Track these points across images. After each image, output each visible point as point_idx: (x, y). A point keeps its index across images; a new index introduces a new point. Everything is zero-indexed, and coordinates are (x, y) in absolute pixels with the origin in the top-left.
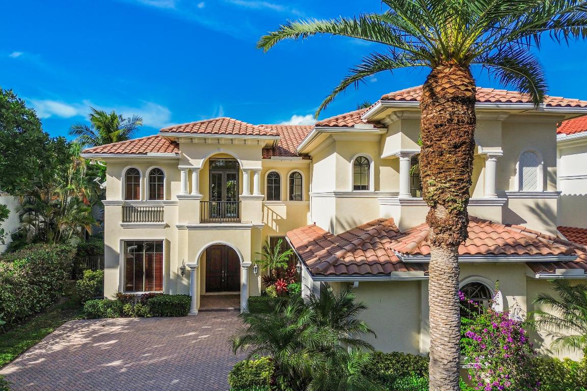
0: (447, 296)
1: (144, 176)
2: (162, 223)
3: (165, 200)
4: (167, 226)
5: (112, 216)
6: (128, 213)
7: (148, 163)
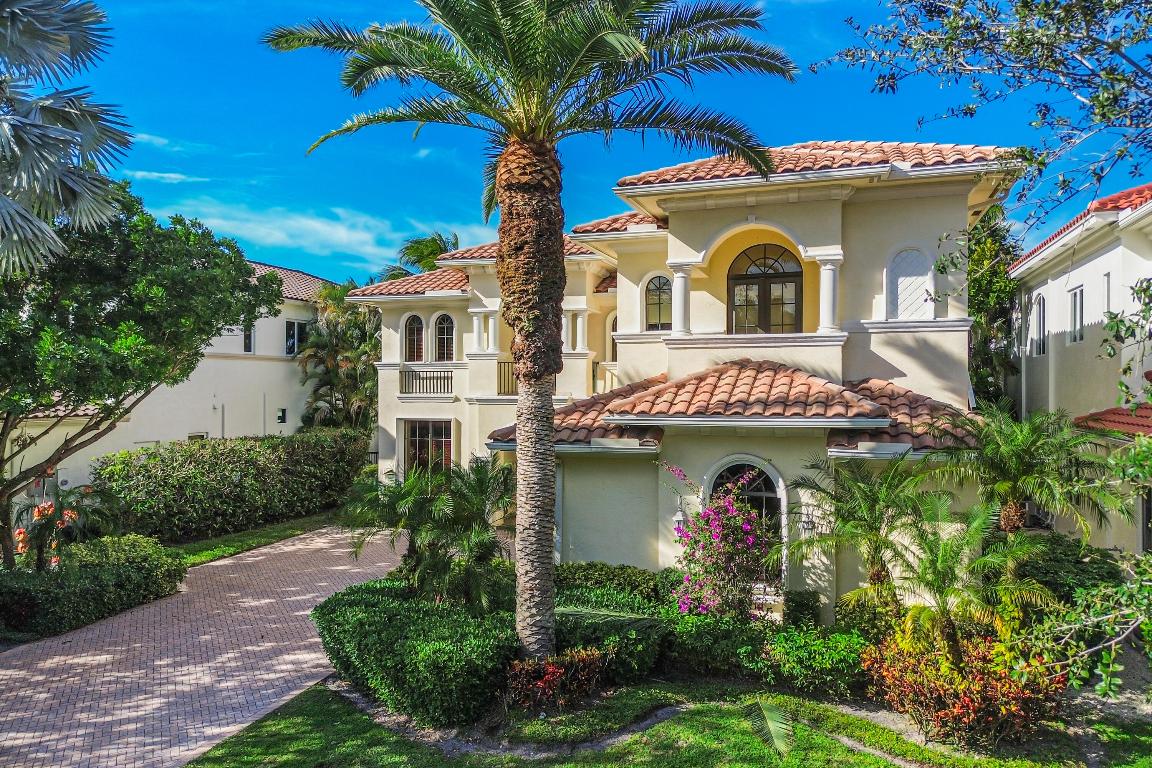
0: (526, 444)
1: (428, 327)
2: (449, 395)
3: (454, 362)
4: (457, 400)
5: (388, 382)
6: (408, 379)
7: (433, 307)
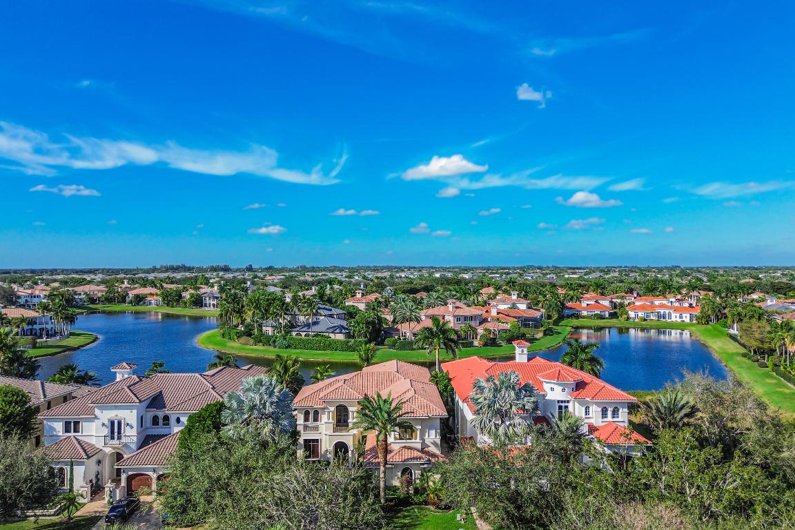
1: (311, 413)
2: (318, 432)
3: (319, 423)
4: (320, 434)
5: (300, 429)
6: (306, 427)
7: (313, 408)
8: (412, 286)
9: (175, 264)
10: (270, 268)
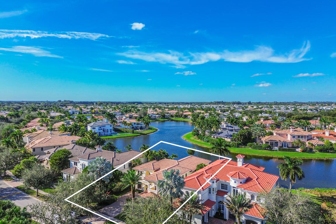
8: (306, 116)
9: (219, 101)
10: (259, 103)
